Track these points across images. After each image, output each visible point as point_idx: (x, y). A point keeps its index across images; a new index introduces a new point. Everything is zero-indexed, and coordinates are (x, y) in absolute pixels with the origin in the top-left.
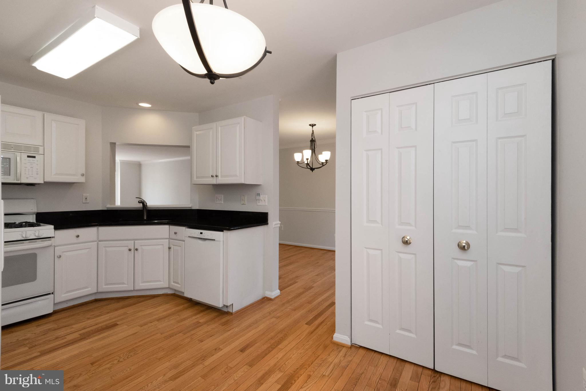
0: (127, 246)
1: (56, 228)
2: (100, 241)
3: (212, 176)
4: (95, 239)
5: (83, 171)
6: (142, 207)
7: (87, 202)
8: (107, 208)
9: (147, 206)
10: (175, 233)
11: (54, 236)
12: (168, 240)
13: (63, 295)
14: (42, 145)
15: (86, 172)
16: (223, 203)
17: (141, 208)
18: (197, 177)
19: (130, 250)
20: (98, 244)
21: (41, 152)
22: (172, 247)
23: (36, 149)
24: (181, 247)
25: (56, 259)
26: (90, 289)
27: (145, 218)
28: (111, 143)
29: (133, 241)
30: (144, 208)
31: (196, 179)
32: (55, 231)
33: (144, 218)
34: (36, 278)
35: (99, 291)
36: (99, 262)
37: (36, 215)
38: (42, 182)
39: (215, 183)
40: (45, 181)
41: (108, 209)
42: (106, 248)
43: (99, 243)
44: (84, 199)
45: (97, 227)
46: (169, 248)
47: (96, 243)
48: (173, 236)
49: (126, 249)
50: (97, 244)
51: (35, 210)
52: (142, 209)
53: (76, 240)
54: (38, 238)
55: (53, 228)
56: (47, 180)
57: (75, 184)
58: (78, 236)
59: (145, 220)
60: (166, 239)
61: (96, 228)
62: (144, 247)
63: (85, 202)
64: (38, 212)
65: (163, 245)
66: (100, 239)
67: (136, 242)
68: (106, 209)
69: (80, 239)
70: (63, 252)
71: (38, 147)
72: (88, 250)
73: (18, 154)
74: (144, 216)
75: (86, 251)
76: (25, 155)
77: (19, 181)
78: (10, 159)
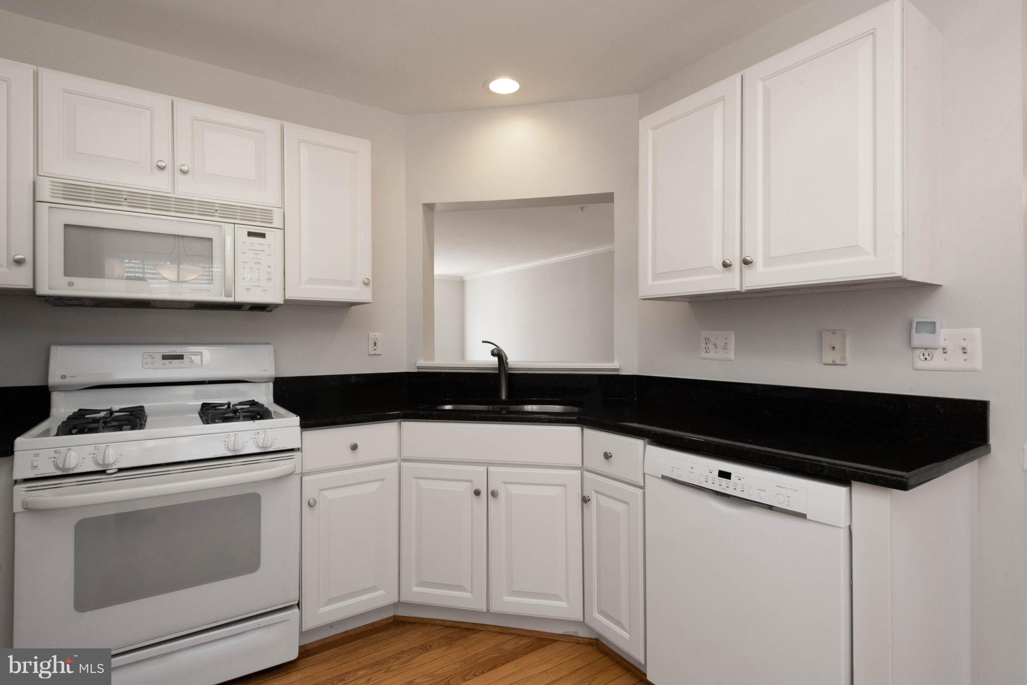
0: (471, 481)
1: (305, 425)
2: (405, 460)
3: (725, 265)
4: (394, 454)
5: (367, 274)
6: (497, 367)
7: (377, 352)
8: (419, 368)
9: (507, 363)
10: (607, 456)
11: (299, 446)
12: (580, 471)
13: (322, 610)
14: (280, 206)
15: (374, 276)
16: (732, 357)
17: (494, 369)
18: (657, 276)
19: (477, 493)
20: (400, 467)
21: (277, 222)
22: (594, 497)
23: (266, 215)
24: (627, 503)
25: (305, 509)
26: (381, 592)
27: (504, 397)
28: (425, 205)
29: (486, 468)
30: (502, 370)
31: (653, 280)
32: (303, 432)
33: (502, 396)
34: (258, 565)
35: (403, 599)
36: (403, 515)
37: (274, 384)
38: (280, 301)
39: (738, 289)
40: (287, 298)
41: (421, 370)
42: (418, 480)
43: (404, 464)
44: (371, 345)
45: (399, 420)
46: (585, 500)
47: (395, 464)
48: (598, 462)
49: (466, 489)
50: (397, 467)
51: (271, 373)
52: (497, 372)
53: (349, 457)
54: (263, 451)
55: (299, 425)
56: (293, 295)
57: (353, 307)
58: (354, 447)
59: (504, 402)
60: (573, 468)
61: (396, 424)
62: (513, 489)
63: (374, 352)
64: (277, 376)
65: (564, 486)
66: (406, 454)
67: (492, 469)
68: (415, 370)
69: (362, 455)
70: (321, 490)
71: (271, 211)
72: (377, 484)
73: (228, 228)
74: (501, 390)
75: (374, 487)
76: (242, 232)
77: (230, 296)
78: (211, 239)
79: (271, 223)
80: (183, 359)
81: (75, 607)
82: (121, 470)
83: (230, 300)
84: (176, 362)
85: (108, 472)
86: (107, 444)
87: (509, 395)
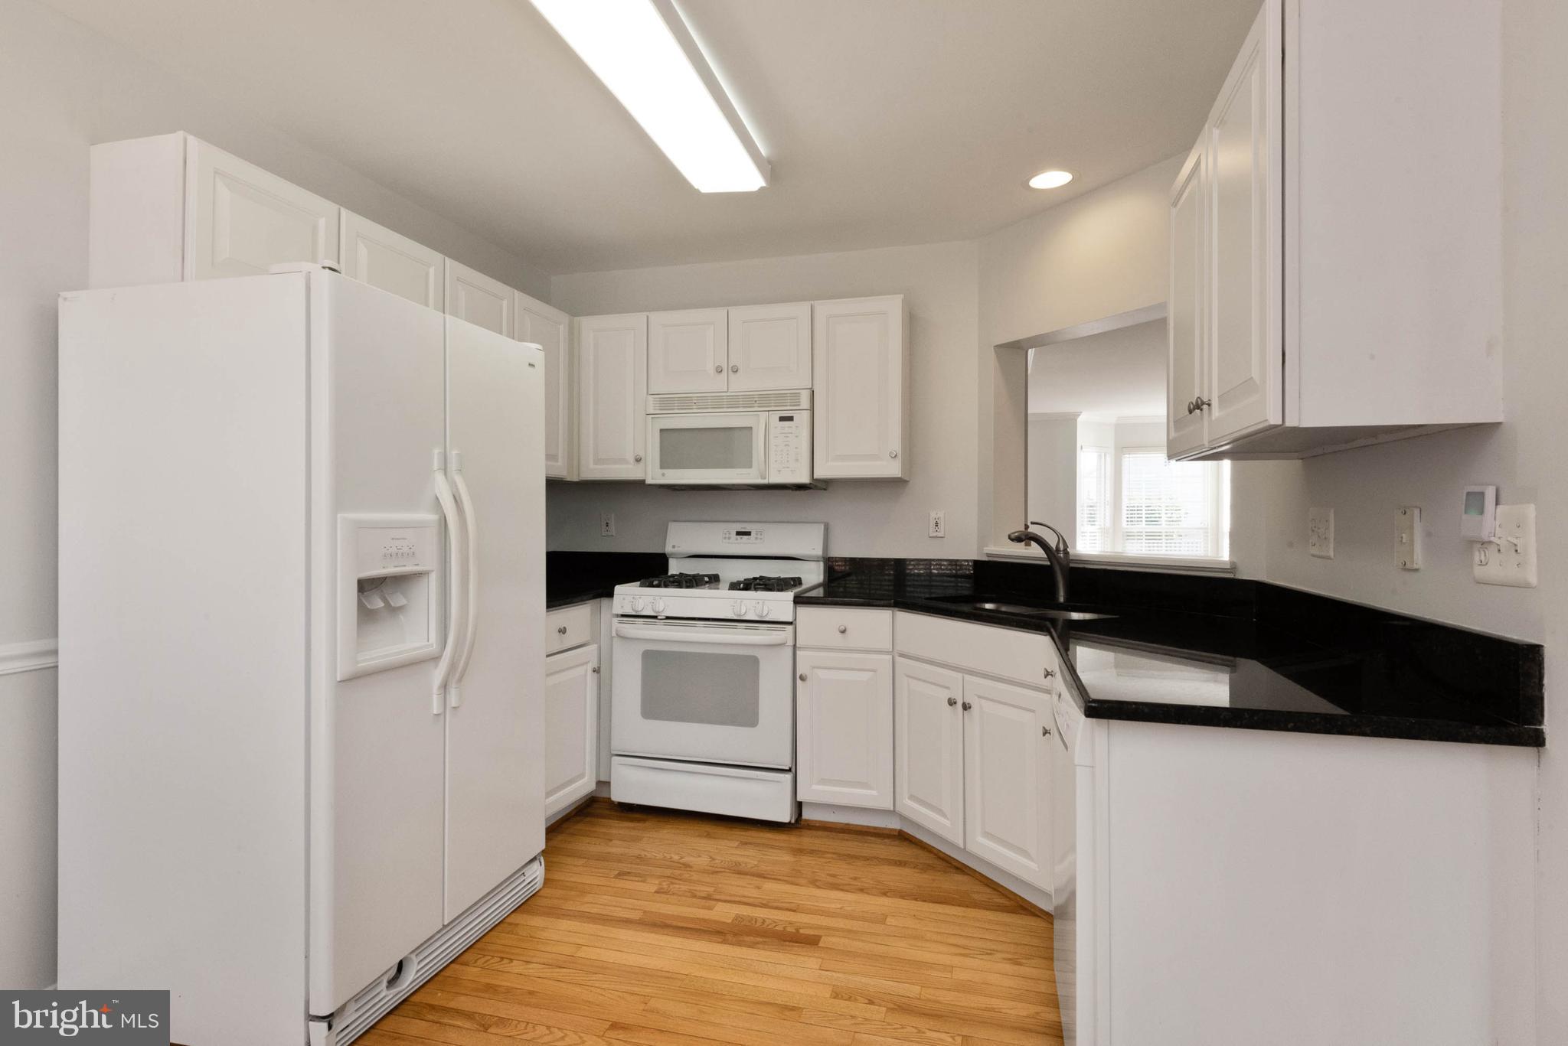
0: (949, 689)
1: (797, 601)
2: (898, 654)
4: (899, 648)
5: (896, 445)
7: (940, 535)
8: (988, 555)
11: (793, 619)
14: (809, 388)
16: (1332, 554)
19: (951, 702)
21: (804, 404)
23: (793, 399)
25: (799, 681)
26: (874, 792)
27: (1062, 600)
28: (996, 345)
29: (961, 676)
30: (1055, 563)
32: (797, 608)
33: (1058, 599)
34: (758, 723)
35: (898, 808)
37: (824, 564)
38: (809, 480)
40: (815, 477)
41: (991, 559)
42: (912, 681)
43: (897, 659)
44: (932, 527)
45: (896, 609)
46: (1045, 732)
47: (890, 657)
49: (945, 697)
50: (892, 662)
51: (819, 552)
53: (838, 640)
54: (761, 619)
55: (792, 600)
56: (820, 474)
58: (844, 631)
61: (891, 611)
62: (985, 705)
63: (935, 534)
64: (823, 556)
67: (967, 677)
68: (985, 558)
69: (850, 640)
70: (814, 668)
71: (799, 393)
72: (871, 674)
73: (763, 416)
74: (1058, 589)
75: (866, 676)
76: (775, 417)
77: (765, 478)
78: (751, 428)
79: (799, 405)
80: (750, 535)
81: (642, 713)
82: (668, 618)
83: (765, 482)
84: (745, 537)
85: (659, 617)
86: (661, 597)
87: (1067, 599)
